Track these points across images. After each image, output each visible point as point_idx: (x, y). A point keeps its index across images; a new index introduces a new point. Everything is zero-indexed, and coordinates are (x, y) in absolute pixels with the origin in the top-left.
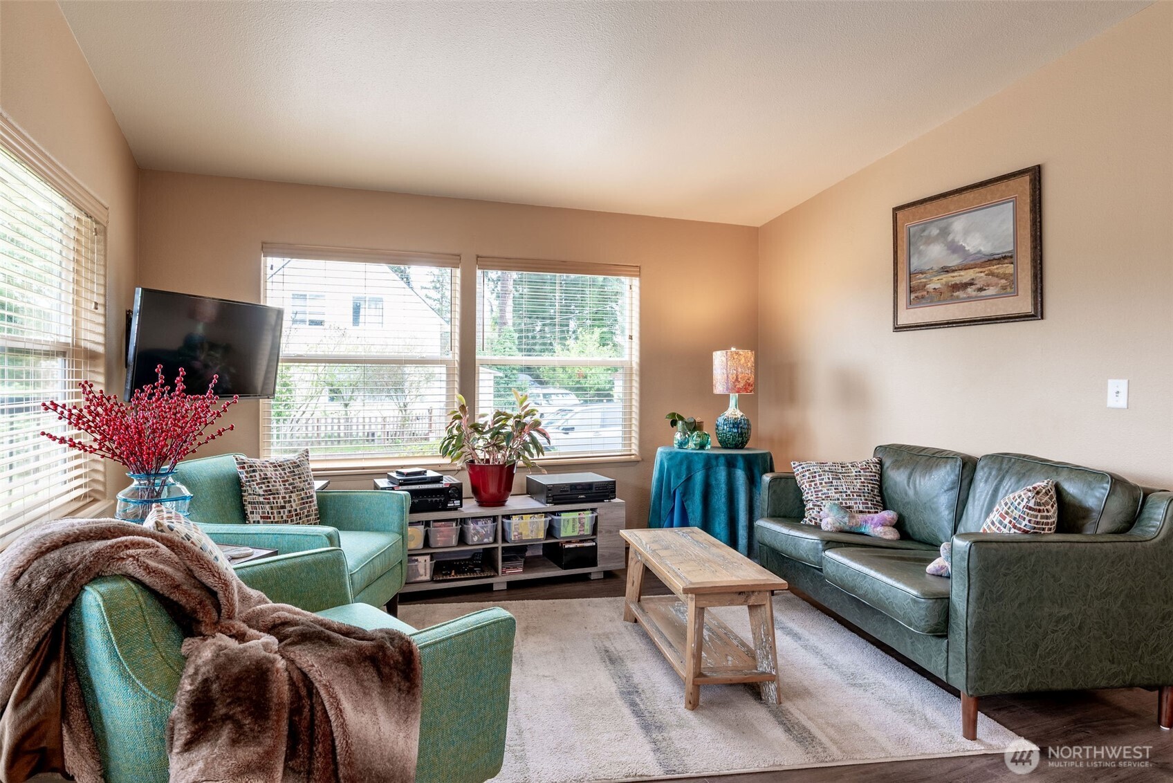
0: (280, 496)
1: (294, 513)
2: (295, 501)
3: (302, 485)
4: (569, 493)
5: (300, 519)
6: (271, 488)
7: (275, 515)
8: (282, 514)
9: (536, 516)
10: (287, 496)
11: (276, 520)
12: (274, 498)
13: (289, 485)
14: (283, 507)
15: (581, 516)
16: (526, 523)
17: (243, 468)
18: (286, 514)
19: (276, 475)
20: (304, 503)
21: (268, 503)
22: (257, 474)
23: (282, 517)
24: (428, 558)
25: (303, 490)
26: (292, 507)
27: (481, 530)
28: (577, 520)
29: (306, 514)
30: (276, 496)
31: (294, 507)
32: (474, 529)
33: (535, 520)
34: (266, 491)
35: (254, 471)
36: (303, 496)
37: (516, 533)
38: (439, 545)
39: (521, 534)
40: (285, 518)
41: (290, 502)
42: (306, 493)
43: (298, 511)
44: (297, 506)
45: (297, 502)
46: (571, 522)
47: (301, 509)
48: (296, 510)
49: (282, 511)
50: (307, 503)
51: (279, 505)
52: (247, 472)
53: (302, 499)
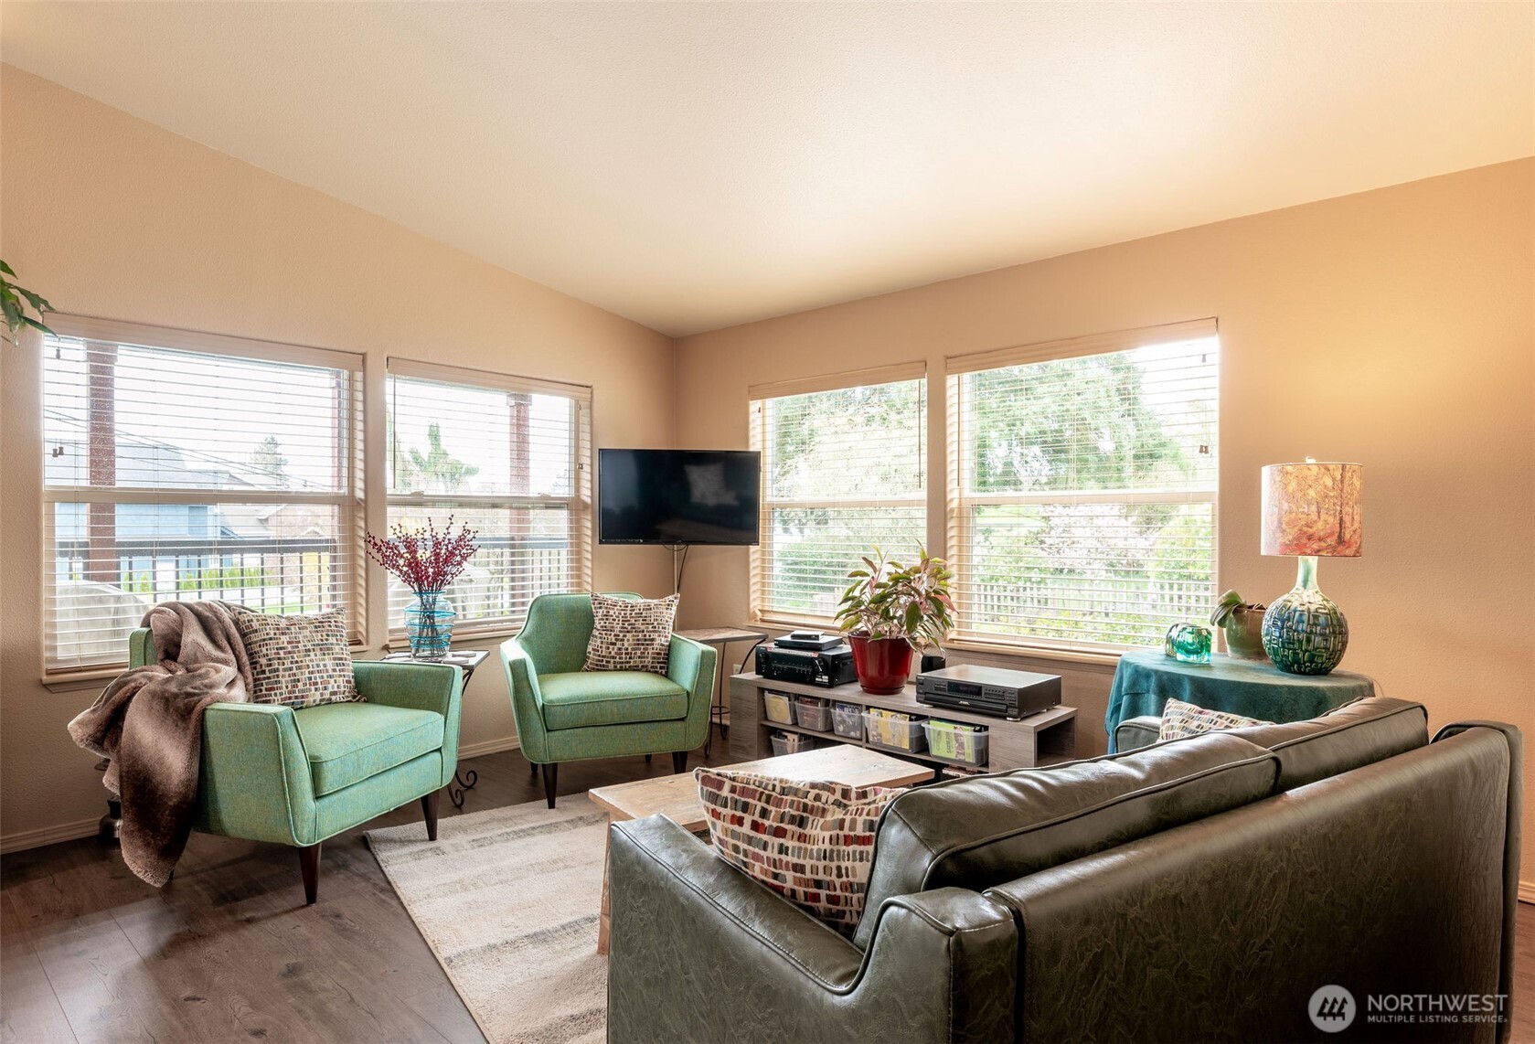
0: (613, 634)
1: (624, 652)
2: (628, 640)
3: (643, 627)
4: (946, 693)
5: (630, 658)
6: (607, 624)
7: (604, 649)
8: (611, 650)
9: (898, 715)
10: (621, 635)
11: (603, 654)
12: (606, 634)
13: (629, 625)
14: (614, 644)
15: (957, 731)
16: (887, 723)
17: (594, 604)
18: (616, 650)
19: (620, 614)
20: (638, 644)
21: (601, 638)
22: (601, 611)
23: (610, 653)
24: (796, 737)
25: (643, 631)
26: (623, 645)
27: (847, 719)
28: (953, 737)
29: (639, 654)
30: (609, 633)
31: (626, 646)
32: (840, 715)
33: (897, 721)
34: (602, 627)
35: (600, 608)
36: (640, 637)
37: (875, 733)
38: (805, 725)
39: (881, 736)
40: (613, 654)
41: (622, 640)
42: (645, 636)
43: (629, 651)
44: (629, 645)
45: (631, 642)
46: (944, 736)
47: (633, 649)
48: (627, 649)
49: (611, 647)
50: (643, 644)
51: (609, 641)
52: (595, 608)
53: (638, 640)
